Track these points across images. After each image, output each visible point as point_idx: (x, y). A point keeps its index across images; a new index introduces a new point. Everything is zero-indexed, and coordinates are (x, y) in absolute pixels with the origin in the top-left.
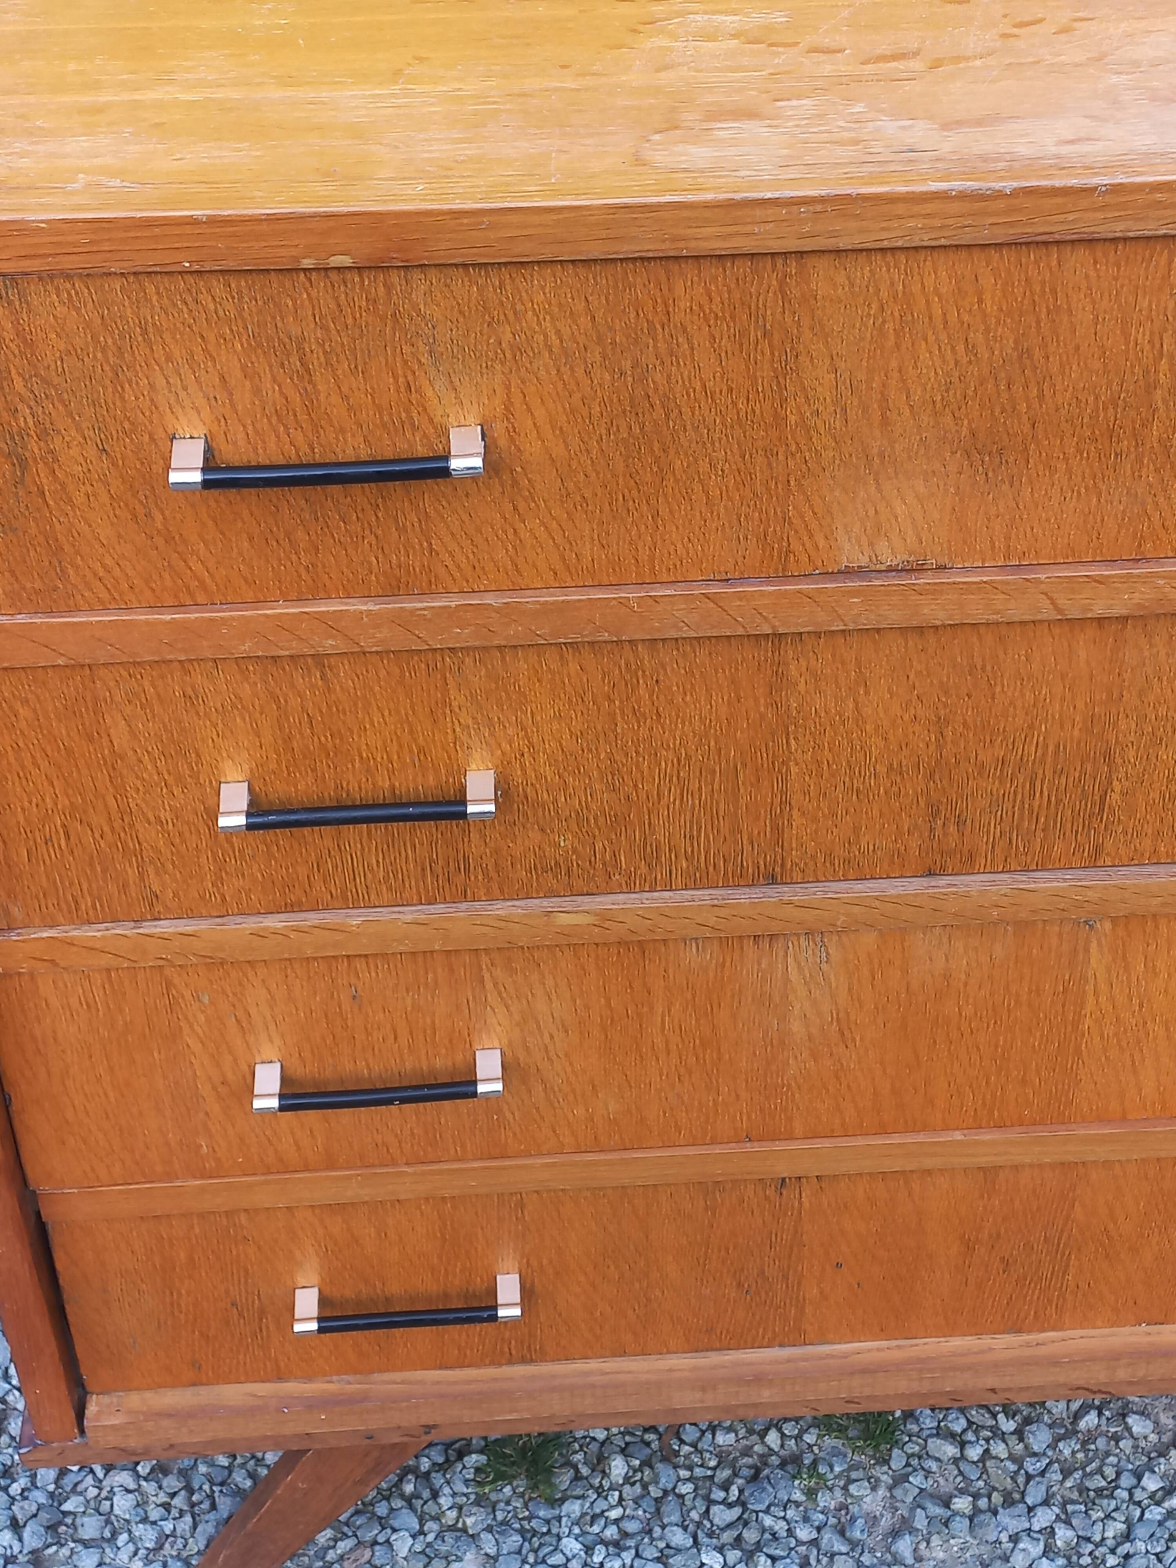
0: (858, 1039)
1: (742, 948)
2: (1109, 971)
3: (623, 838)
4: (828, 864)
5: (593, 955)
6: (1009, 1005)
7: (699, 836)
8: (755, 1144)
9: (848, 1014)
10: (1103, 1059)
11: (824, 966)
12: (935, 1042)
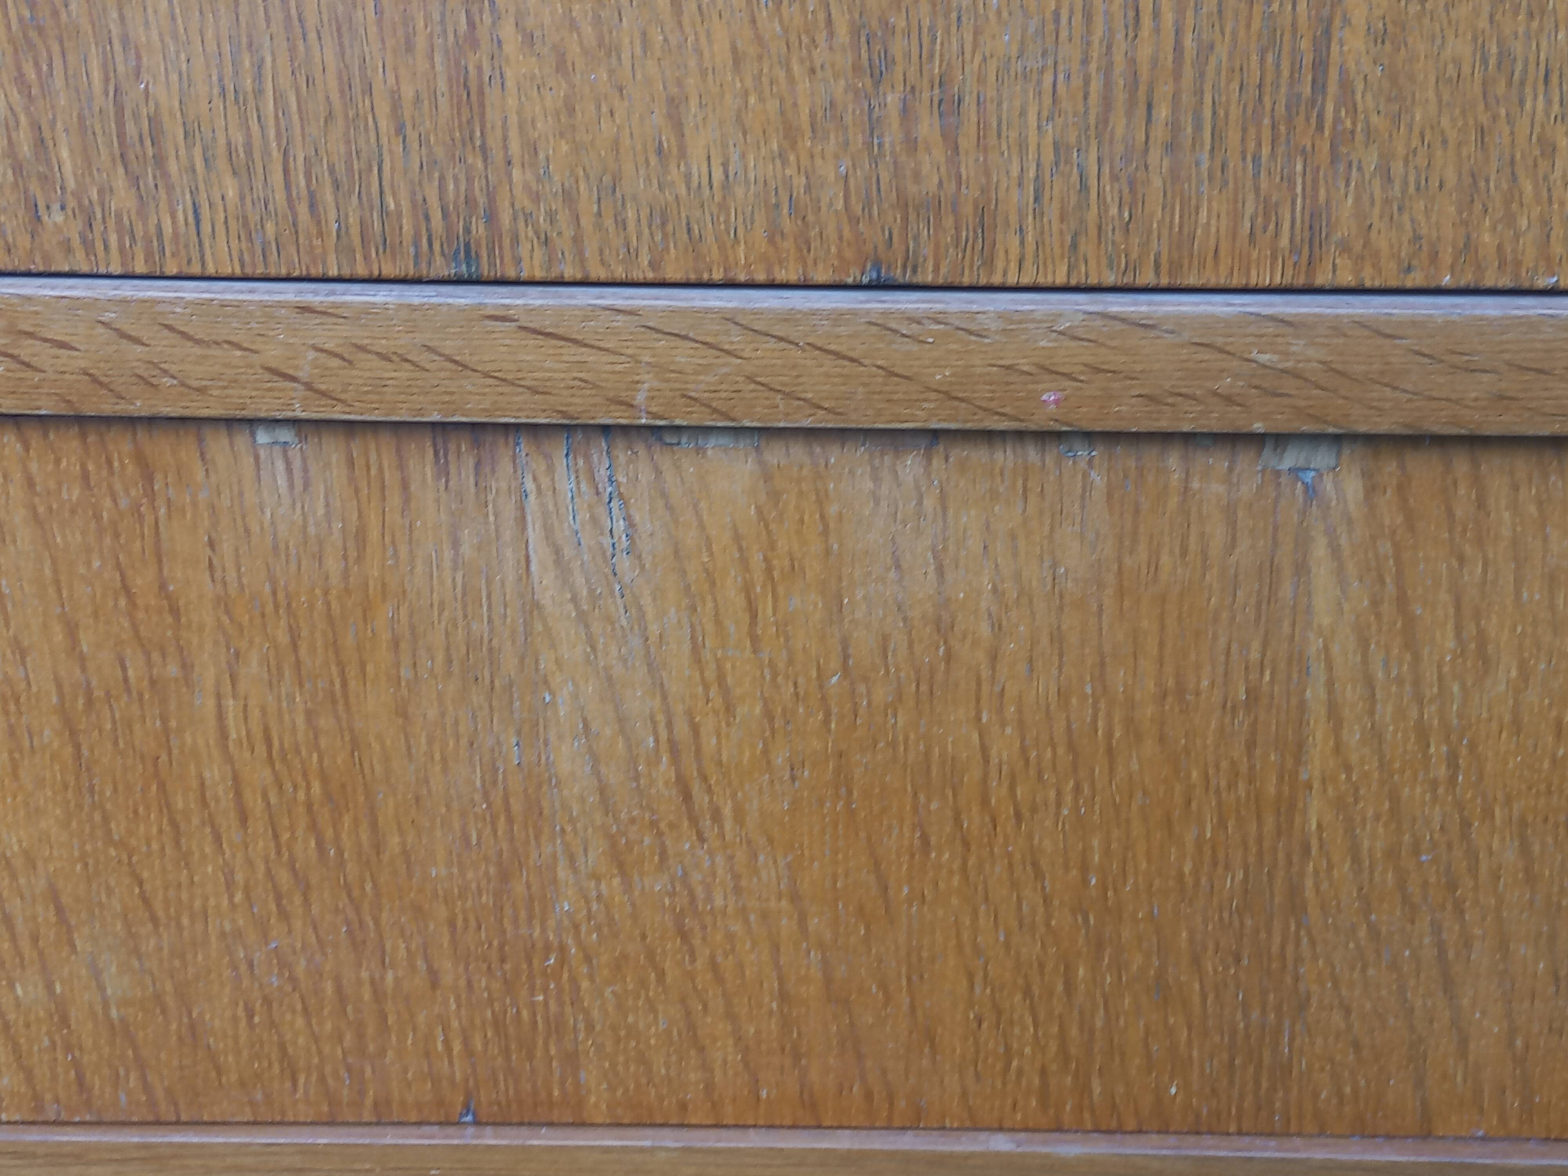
0: (727, 811)
1: (405, 486)
2: (1364, 643)
3: (59, 82)
4: (609, 223)
5: (17, 476)
6: (1109, 735)
7: (259, 93)
8: (489, 1130)
9: (695, 730)
10: (1362, 933)
11: (624, 563)
12: (925, 839)
